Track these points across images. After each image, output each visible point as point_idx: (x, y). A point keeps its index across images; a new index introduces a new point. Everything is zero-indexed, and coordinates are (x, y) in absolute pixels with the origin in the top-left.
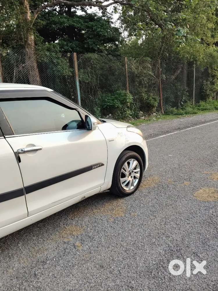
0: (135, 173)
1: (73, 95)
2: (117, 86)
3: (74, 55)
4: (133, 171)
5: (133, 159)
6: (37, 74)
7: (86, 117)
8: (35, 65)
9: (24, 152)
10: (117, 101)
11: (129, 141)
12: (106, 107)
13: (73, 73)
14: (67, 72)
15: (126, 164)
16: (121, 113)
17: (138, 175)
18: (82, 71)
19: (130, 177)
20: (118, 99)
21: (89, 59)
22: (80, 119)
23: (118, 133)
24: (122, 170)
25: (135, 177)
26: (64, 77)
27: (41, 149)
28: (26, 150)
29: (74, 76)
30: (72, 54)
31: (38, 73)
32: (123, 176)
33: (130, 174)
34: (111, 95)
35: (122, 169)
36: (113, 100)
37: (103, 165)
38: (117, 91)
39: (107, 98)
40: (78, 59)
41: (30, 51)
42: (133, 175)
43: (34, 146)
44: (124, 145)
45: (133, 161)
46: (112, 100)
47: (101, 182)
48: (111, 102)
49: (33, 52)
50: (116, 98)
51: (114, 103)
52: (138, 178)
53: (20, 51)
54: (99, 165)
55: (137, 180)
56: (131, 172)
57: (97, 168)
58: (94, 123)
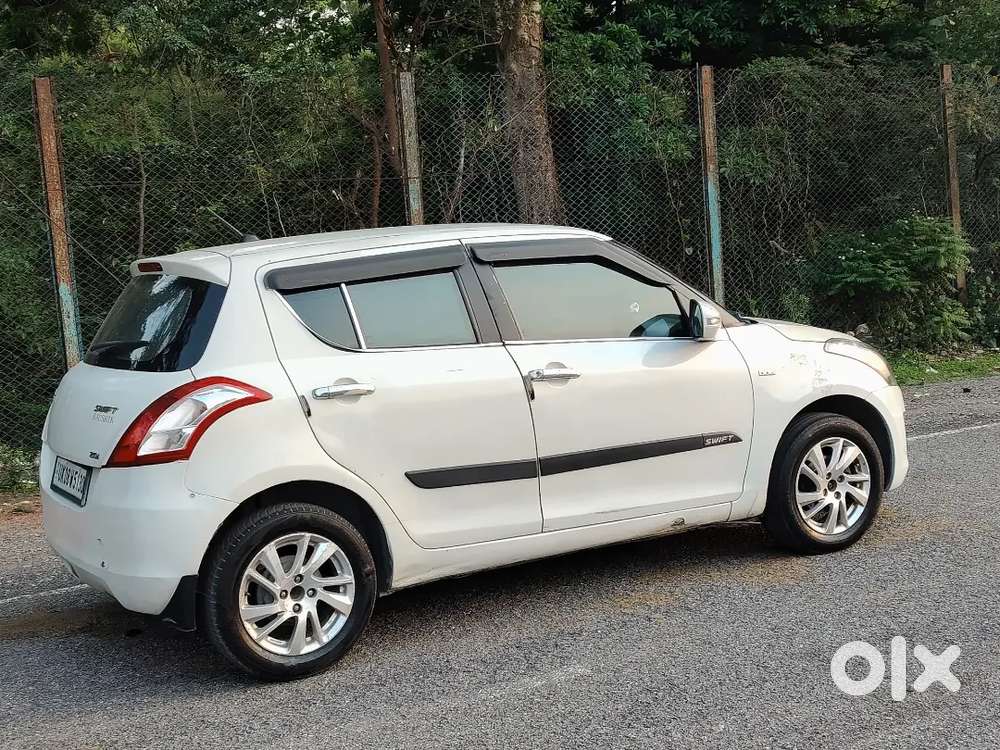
0: (854, 484)
1: (689, 244)
2: (897, 197)
3: (701, 77)
4: (842, 478)
5: (842, 440)
6: (548, 159)
7: (693, 304)
8: (541, 123)
9: (543, 378)
10: (897, 265)
11: (826, 380)
12: (843, 292)
13: (697, 146)
14: (669, 146)
15: (817, 449)
16: (912, 319)
17: (863, 494)
18: (737, 133)
19: (831, 494)
20: (902, 258)
21: (769, 86)
22: (679, 313)
23: (793, 356)
24: (803, 465)
25: (851, 500)
26: (656, 167)
27: (575, 376)
28: (547, 372)
29: (697, 164)
30: (695, 72)
31: (550, 155)
32: (809, 485)
33: (832, 485)
34: (870, 238)
35: (803, 462)
36: (874, 260)
37: (736, 439)
38: (897, 218)
39: (849, 251)
40: (719, 89)
41: (522, 69)
42: (843, 488)
43: (561, 366)
44: (809, 390)
45: (843, 446)
46: (871, 259)
47: (733, 488)
48: (868, 267)
49: (534, 73)
50: (892, 252)
51: (877, 275)
52: (865, 503)
53: (488, 76)
54: (724, 438)
55: (860, 510)
56: (834, 477)
57: (718, 444)
58: (709, 320)
